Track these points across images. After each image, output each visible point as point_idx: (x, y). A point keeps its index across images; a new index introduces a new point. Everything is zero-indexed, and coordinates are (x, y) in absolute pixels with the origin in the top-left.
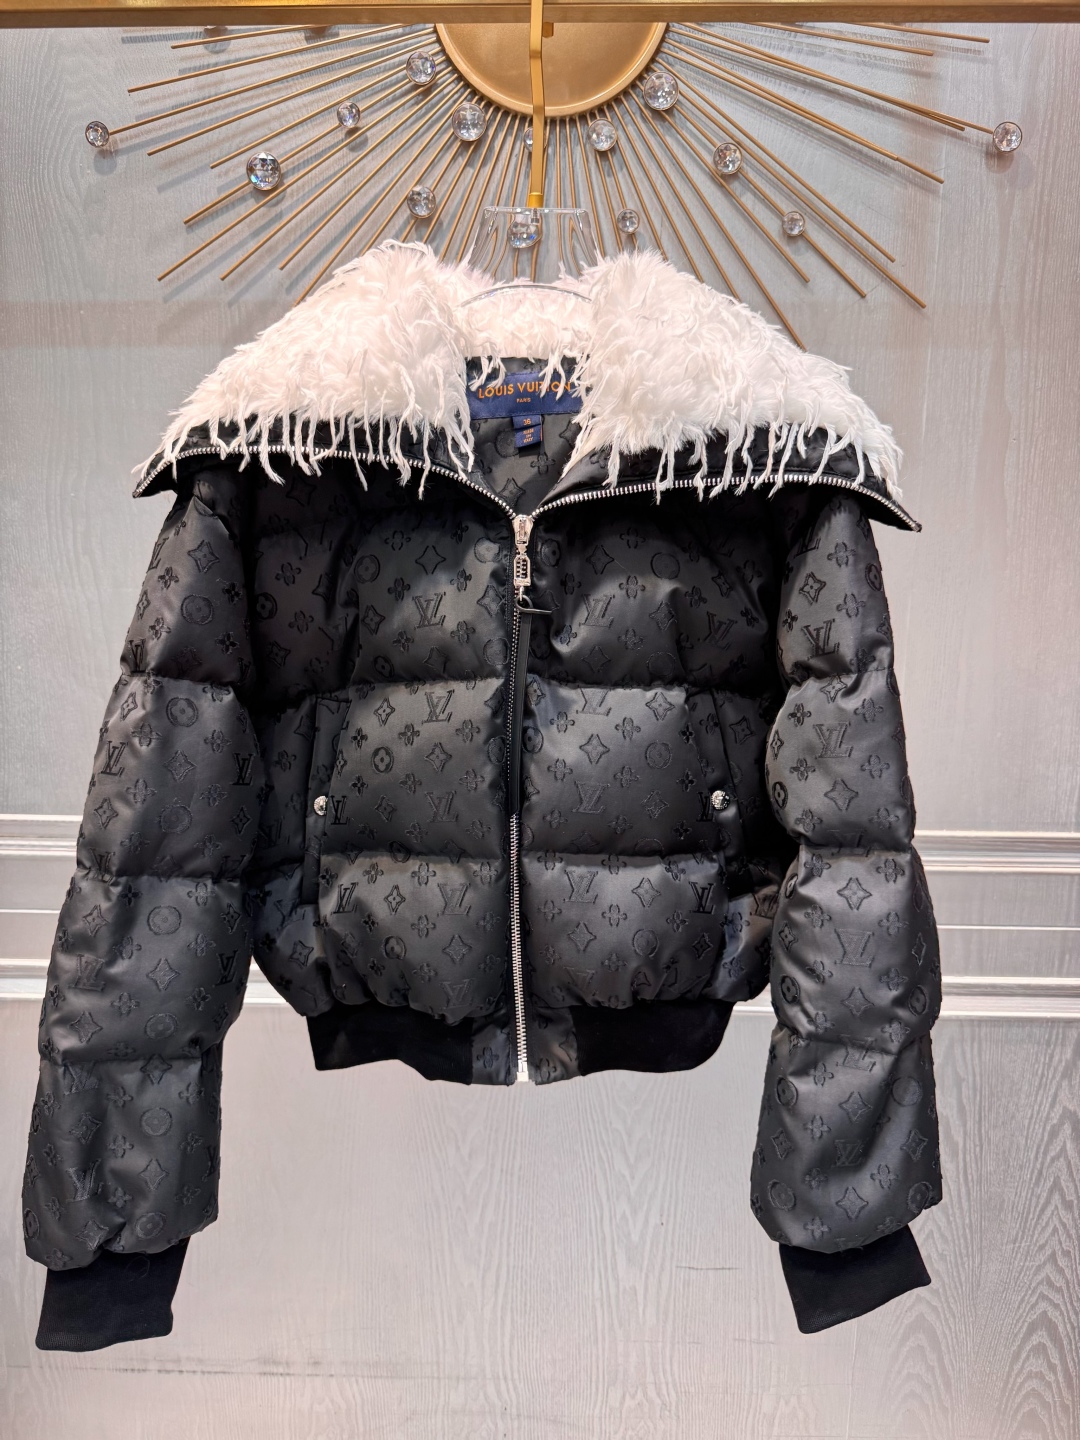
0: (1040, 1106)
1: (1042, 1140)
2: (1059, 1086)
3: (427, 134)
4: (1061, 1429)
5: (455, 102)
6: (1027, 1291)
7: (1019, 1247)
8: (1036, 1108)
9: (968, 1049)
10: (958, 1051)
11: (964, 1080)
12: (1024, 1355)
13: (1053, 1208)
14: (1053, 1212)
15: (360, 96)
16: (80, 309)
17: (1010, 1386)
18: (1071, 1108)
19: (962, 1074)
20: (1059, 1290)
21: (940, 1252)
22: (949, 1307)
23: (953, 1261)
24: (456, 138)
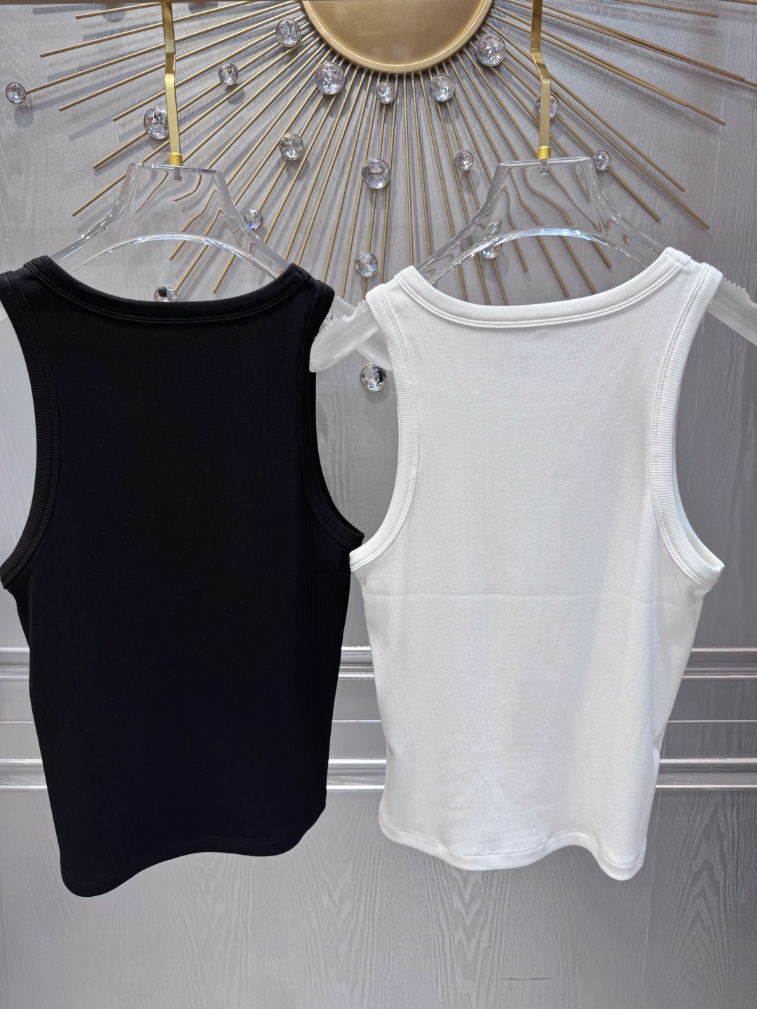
3: (296, 88)
5: (317, 61)
15: (236, 57)
19: (723, 831)
23: (714, 968)
24: (319, 92)
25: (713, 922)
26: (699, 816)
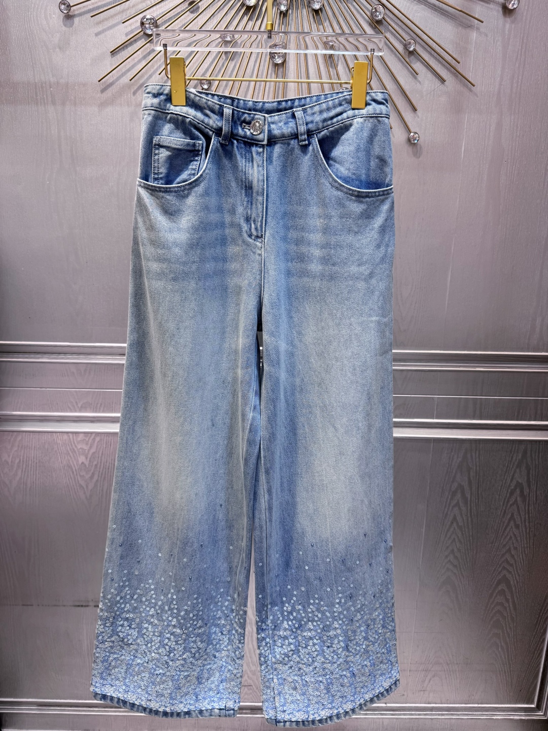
0: (506, 480)
1: (506, 496)
2: (515, 472)
4: (510, 628)
6: (497, 566)
7: (494, 545)
8: (504, 481)
9: (474, 454)
10: (469, 455)
12: (495, 595)
13: (510, 527)
14: (510, 530)
16: (51, 88)
17: (488, 609)
18: (520, 481)
19: (471, 466)
20: (511, 565)
21: (458, 547)
22: (462, 573)
23: (464, 551)
25: (464, 522)
26: (456, 457)
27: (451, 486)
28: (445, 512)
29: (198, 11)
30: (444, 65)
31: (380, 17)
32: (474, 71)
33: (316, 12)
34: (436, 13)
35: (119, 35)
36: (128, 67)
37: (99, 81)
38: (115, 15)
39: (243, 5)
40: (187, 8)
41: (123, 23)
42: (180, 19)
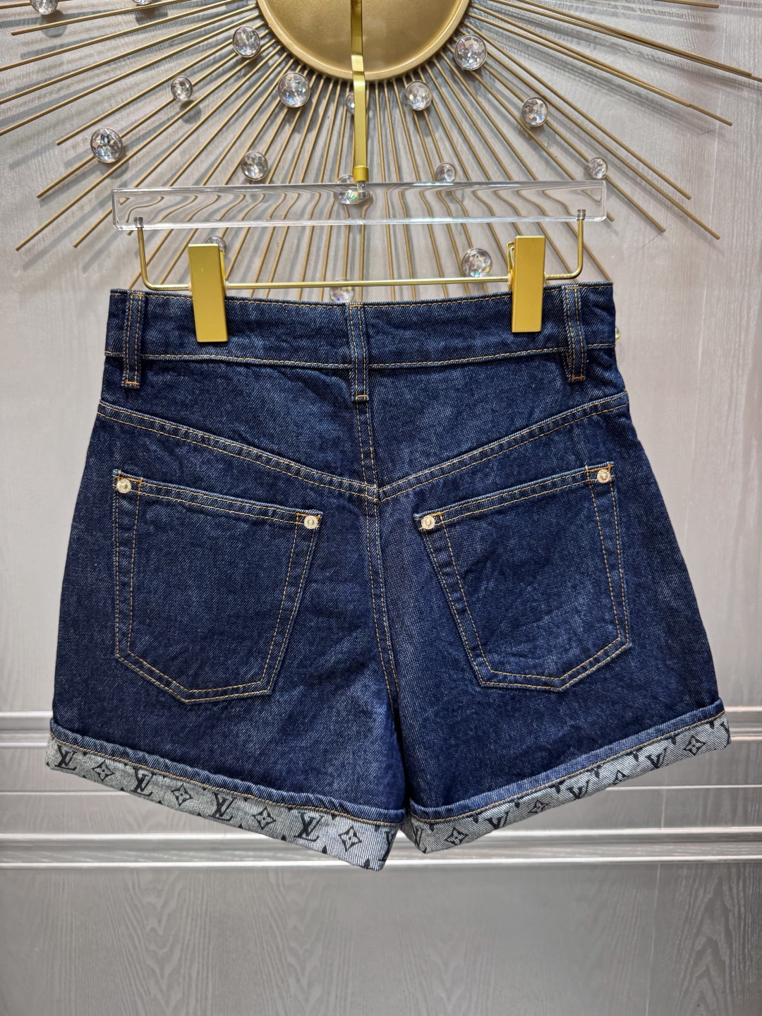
5: (279, 72)
9: (734, 886)
10: (725, 888)
11: (730, 910)
19: (728, 904)
25: (718, 1003)
26: (701, 891)
27: (694, 943)
28: (684, 988)
29: (199, 118)
30: (661, 202)
31: (539, 121)
32: (715, 212)
33: (420, 114)
34: (643, 109)
35: (55, 166)
36: (72, 221)
37: (18, 249)
38: (46, 130)
39: (281, 106)
40: (178, 113)
41: (59, 144)
42: (165, 133)
